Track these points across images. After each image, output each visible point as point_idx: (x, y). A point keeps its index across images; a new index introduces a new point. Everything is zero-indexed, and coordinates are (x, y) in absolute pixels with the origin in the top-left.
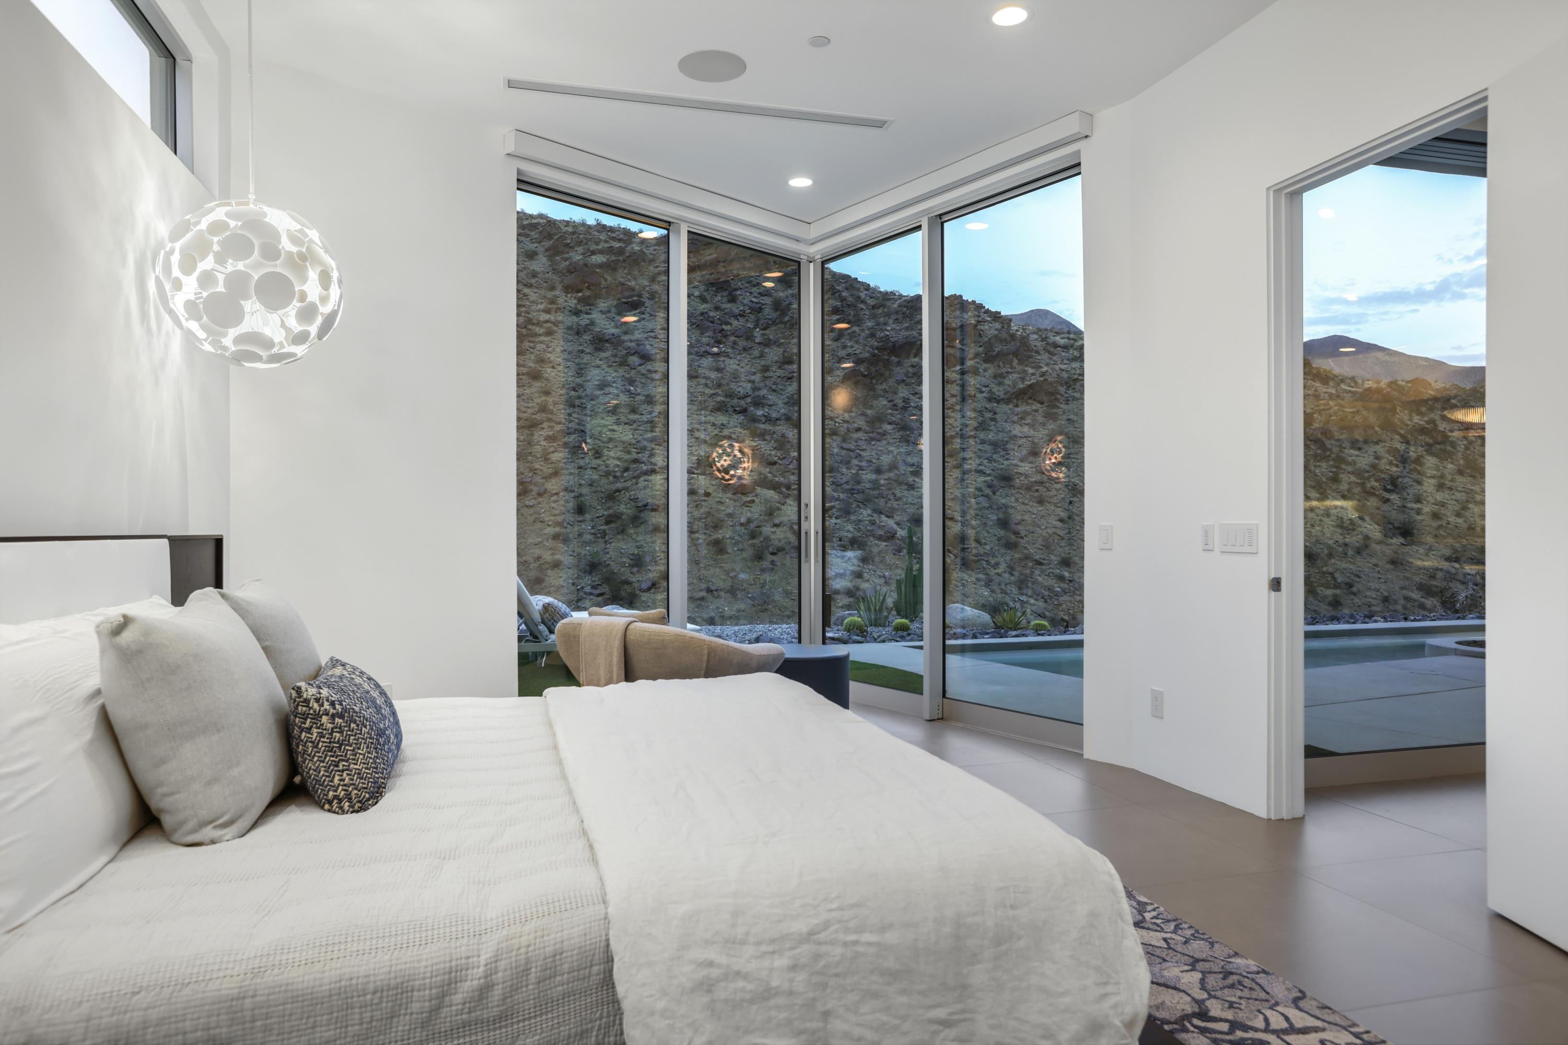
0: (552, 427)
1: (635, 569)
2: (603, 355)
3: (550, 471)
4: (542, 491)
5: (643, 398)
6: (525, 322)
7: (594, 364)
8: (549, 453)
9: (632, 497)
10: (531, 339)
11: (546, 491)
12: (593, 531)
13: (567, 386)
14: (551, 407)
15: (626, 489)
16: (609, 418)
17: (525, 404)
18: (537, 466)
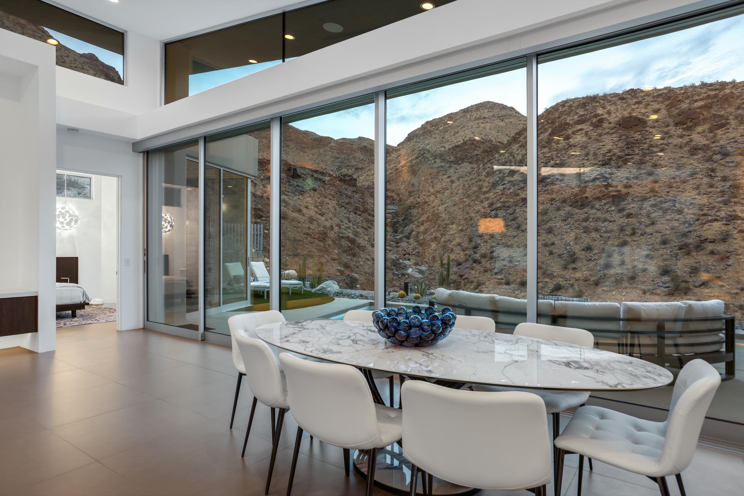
0: (655, 200)
1: (692, 275)
2: (696, 157)
3: (649, 222)
4: (643, 233)
5: (720, 178)
6: (648, 146)
7: (689, 163)
8: (651, 213)
9: (698, 235)
10: (651, 155)
11: (645, 233)
12: (670, 253)
13: (669, 177)
14: (657, 189)
15: (695, 231)
16: (694, 192)
17: (642, 189)
18: (643, 220)
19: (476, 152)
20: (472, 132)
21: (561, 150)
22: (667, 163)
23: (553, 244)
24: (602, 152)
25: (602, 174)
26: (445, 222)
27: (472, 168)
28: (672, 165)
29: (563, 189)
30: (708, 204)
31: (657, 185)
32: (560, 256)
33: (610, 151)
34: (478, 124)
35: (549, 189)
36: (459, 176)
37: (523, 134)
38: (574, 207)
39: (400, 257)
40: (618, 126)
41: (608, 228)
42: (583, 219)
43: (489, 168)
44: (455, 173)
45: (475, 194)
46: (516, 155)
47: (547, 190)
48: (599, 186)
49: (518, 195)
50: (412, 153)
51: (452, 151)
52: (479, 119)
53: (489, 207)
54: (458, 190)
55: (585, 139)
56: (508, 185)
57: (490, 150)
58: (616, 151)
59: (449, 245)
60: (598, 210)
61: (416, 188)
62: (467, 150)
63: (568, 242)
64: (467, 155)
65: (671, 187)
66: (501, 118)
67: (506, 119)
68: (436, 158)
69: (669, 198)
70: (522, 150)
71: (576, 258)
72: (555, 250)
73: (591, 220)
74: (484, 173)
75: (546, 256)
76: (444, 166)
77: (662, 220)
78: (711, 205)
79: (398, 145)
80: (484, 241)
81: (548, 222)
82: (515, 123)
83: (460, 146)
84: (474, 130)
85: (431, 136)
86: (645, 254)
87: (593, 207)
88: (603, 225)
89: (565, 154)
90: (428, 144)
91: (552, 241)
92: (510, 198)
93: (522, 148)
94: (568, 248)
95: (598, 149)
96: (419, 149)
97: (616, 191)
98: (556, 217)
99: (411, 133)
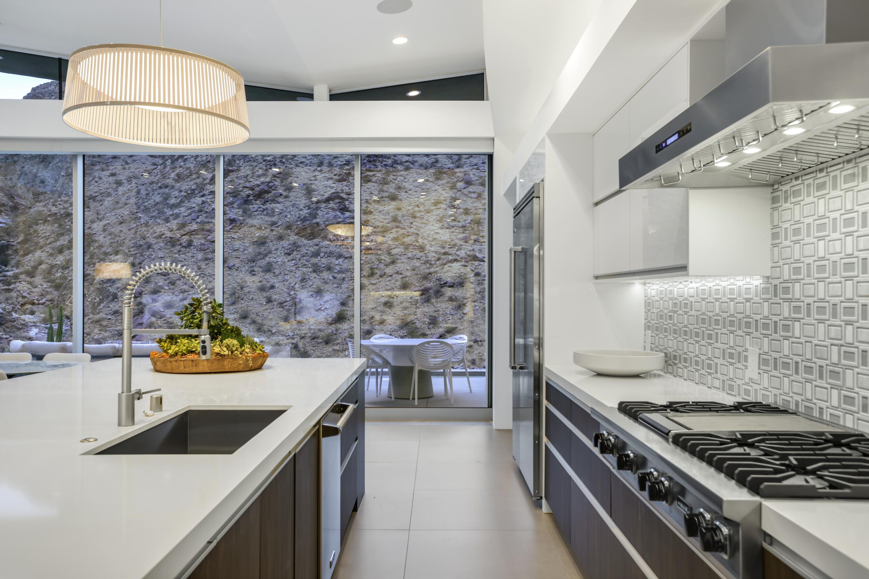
22: (411, 187)
23: (272, 287)
24: (339, 163)
25: (338, 193)
26: (104, 249)
27: (154, 164)
28: (417, 189)
29: (288, 210)
30: (449, 240)
31: (400, 213)
32: (281, 304)
35: (269, 209)
36: (131, 175)
38: (302, 236)
39: (13, 308)
41: (343, 267)
42: (313, 252)
44: (124, 169)
45: (156, 207)
47: (267, 209)
48: (333, 209)
53: (178, 229)
54: (129, 198)
59: (109, 288)
61: (48, 188)
63: (292, 285)
65: (415, 217)
69: (412, 230)
71: (302, 308)
72: (274, 297)
73: (322, 255)
74: (173, 175)
75: (262, 304)
77: (404, 259)
78: (453, 243)
80: (169, 283)
81: (266, 255)
86: (383, 301)
88: (337, 262)
91: (271, 283)
94: (292, 293)
98: (277, 249)
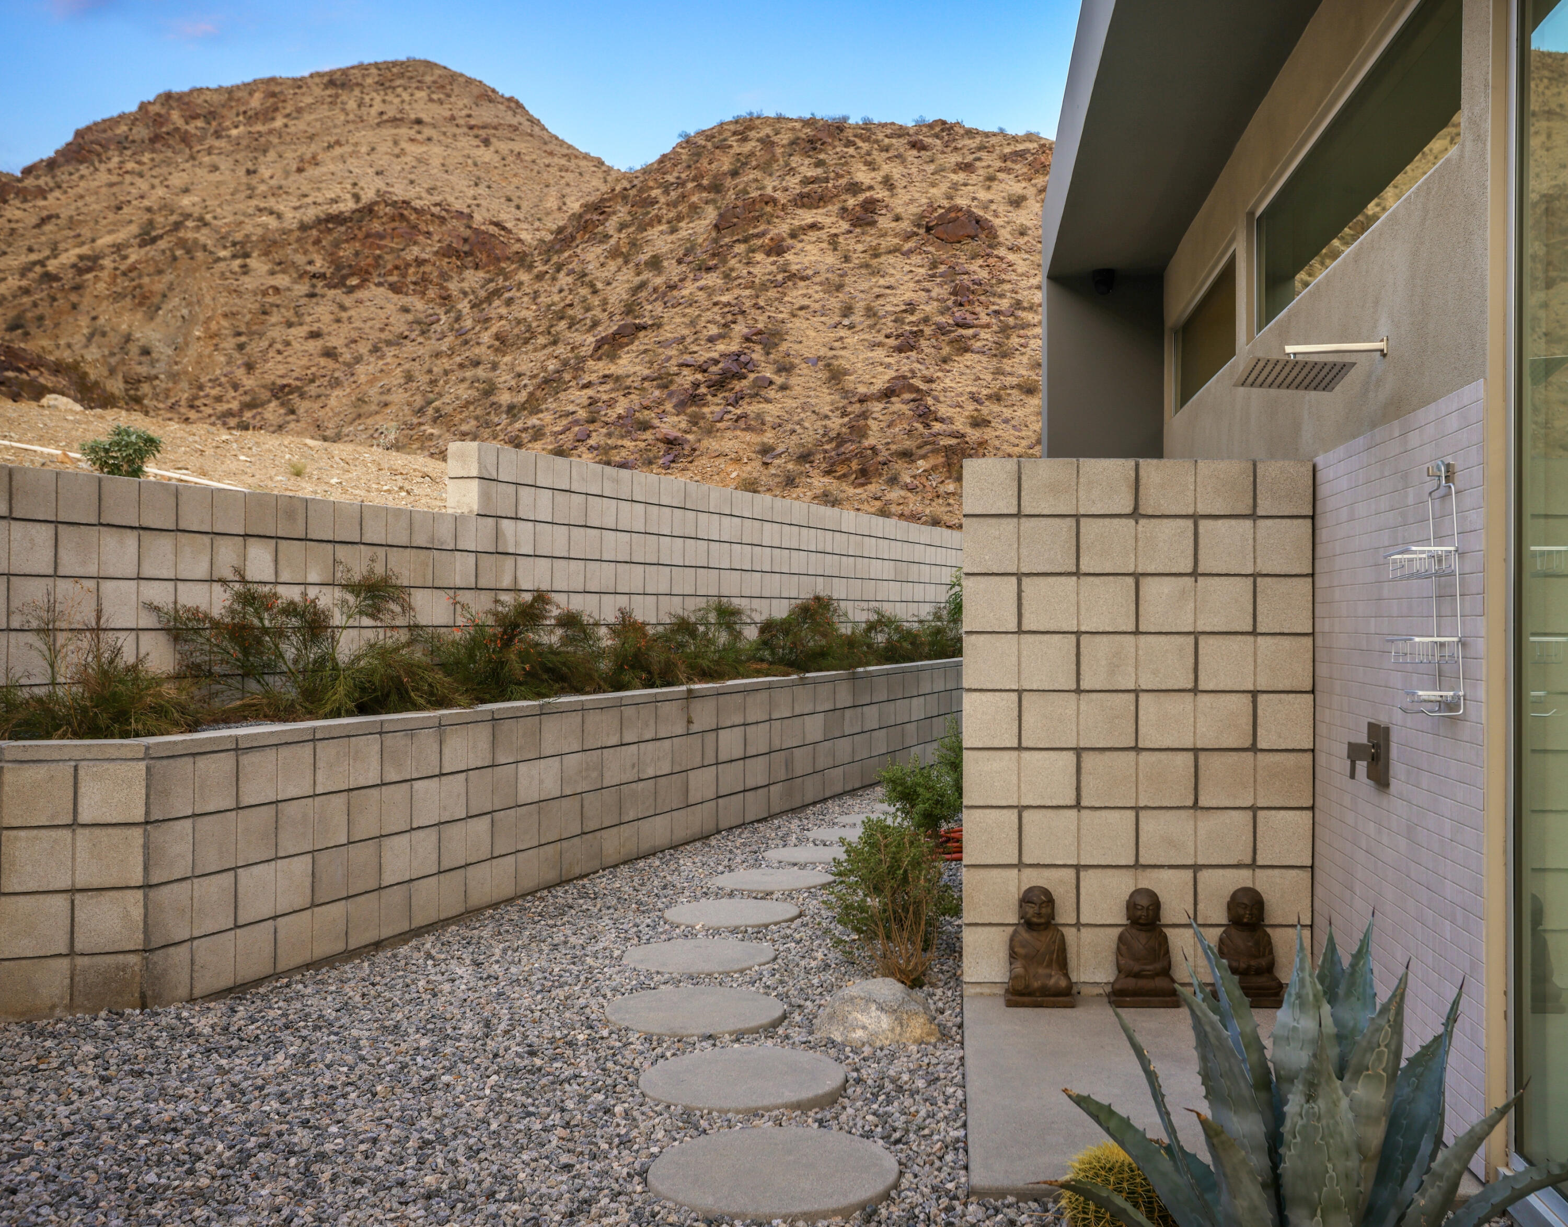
19: (416, 250)
20: (377, 168)
21: (764, 287)
33: (911, 307)
34: (396, 143)
37: (614, 213)
40: (922, 231)
43: (501, 318)
46: (599, 285)
49: (645, 426)
50: (111, 216)
51: (315, 232)
52: (396, 121)
55: (831, 259)
56: (607, 387)
57: (466, 248)
58: (928, 308)
60: (911, 490)
62: (381, 237)
64: (380, 257)
66: (483, 133)
67: (499, 139)
68: (247, 255)
70: (619, 270)
76: (289, 289)
79: (28, 171)
82: (534, 161)
83: (351, 219)
84: (382, 161)
85: (193, 158)
87: (893, 481)
89: (780, 300)
90: (186, 191)
92: (622, 437)
93: (620, 261)
95: (878, 296)
96: (146, 203)
97: (952, 435)
99: (89, 129)
